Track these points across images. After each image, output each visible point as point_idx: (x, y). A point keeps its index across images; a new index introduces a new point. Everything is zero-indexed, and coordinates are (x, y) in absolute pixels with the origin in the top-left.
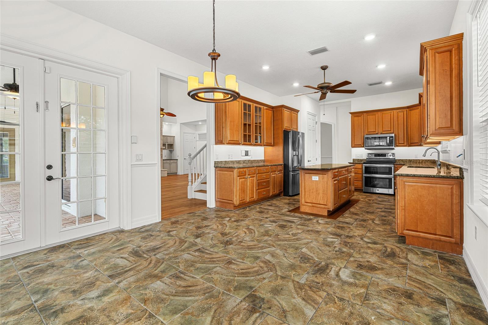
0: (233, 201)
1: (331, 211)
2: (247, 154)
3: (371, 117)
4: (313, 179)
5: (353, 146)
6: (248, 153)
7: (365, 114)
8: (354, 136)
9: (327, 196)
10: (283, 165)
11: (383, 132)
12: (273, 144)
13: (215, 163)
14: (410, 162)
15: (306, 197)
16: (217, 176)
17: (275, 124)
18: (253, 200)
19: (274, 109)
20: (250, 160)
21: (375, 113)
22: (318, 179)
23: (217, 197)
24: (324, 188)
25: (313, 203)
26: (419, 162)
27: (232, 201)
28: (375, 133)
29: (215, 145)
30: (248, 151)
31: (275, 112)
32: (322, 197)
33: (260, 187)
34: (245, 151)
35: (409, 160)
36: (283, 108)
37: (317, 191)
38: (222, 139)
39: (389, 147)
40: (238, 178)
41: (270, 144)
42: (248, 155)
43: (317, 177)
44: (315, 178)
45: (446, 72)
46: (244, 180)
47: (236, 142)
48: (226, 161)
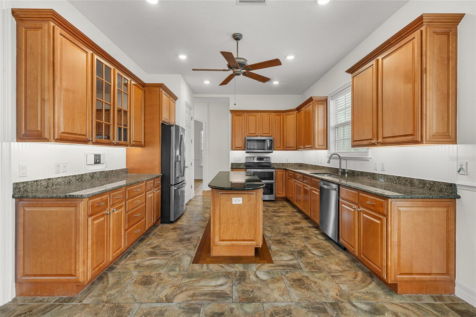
0: (75, 276)
1: (260, 248)
2: (97, 160)
3: (252, 118)
4: (233, 203)
5: (234, 148)
6: (99, 160)
7: (246, 113)
8: (235, 137)
9: (255, 227)
10: (160, 177)
11: (263, 135)
12: (143, 143)
13: (14, 189)
14: (283, 166)
15: (222, 232)
16: (21, 221)
17: (146, 112)
18: (119, 253)
19: (146, 89)
20: (103, 172)
21: (256, 114)
22: (241, 202)
23: (20, 271)
24: (251, 214)
25: (234, 240)
26: (290, 166)
27: (71, 275)
28: (255, 135)
29: (17, 142)
30: (100, 155)
31: (147, 92)
32: (247, 230)
33: (132, 223)
34: (95, 155)
35: (282, 163)
36: (161, 89)
37: (239, 220)
38: (39, 129)
39: (268, 150)
40: (90, 219)
41: (139, 143)
42: (99, 163)
43: (241, 199)
44: (237, 200)
45: (444, 60)
46: (102, 219)
47: (81, 137)
48: (49, 179)
